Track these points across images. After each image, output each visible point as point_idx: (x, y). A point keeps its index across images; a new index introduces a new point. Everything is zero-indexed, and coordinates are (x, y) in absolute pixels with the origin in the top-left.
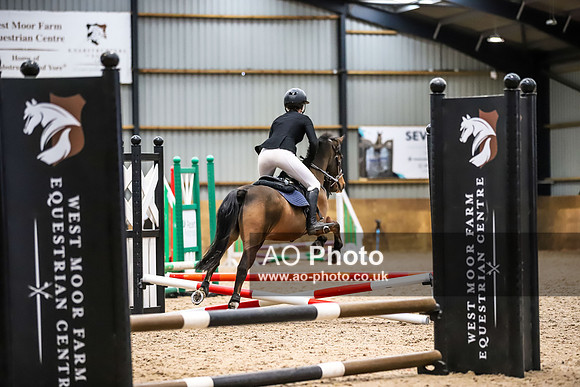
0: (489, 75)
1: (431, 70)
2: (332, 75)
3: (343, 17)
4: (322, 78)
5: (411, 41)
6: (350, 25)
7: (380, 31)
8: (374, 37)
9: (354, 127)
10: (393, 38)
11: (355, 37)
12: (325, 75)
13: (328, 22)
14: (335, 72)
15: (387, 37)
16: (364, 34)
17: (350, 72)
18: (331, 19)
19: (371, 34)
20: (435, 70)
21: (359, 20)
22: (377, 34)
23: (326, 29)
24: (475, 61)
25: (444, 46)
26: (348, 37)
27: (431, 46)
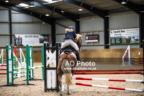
0: (43, 23)
1: (30, 22)
2: (8, 23)
3: (11, 9)
4: (6, 23)
5: (26, 15)
6: (12, 11)
7: (19, 13)
8: (18, 14)
9: (13, 34)
10: (22, 14)
11: (13, 14)
12: (7, 23)
13: (7, 11)
14: (9, 22)
15: (20, 14)
16: (15, 13)
17: (12, 22)
18: (8, 10)
19: (17, 13)
20: (31, 22)
21: (14, 10)
22: (18, 13)
23: (7, 12)
24: (40, 20)
25: (33, 16)
26: (12, 14)
27: (30, 16)
